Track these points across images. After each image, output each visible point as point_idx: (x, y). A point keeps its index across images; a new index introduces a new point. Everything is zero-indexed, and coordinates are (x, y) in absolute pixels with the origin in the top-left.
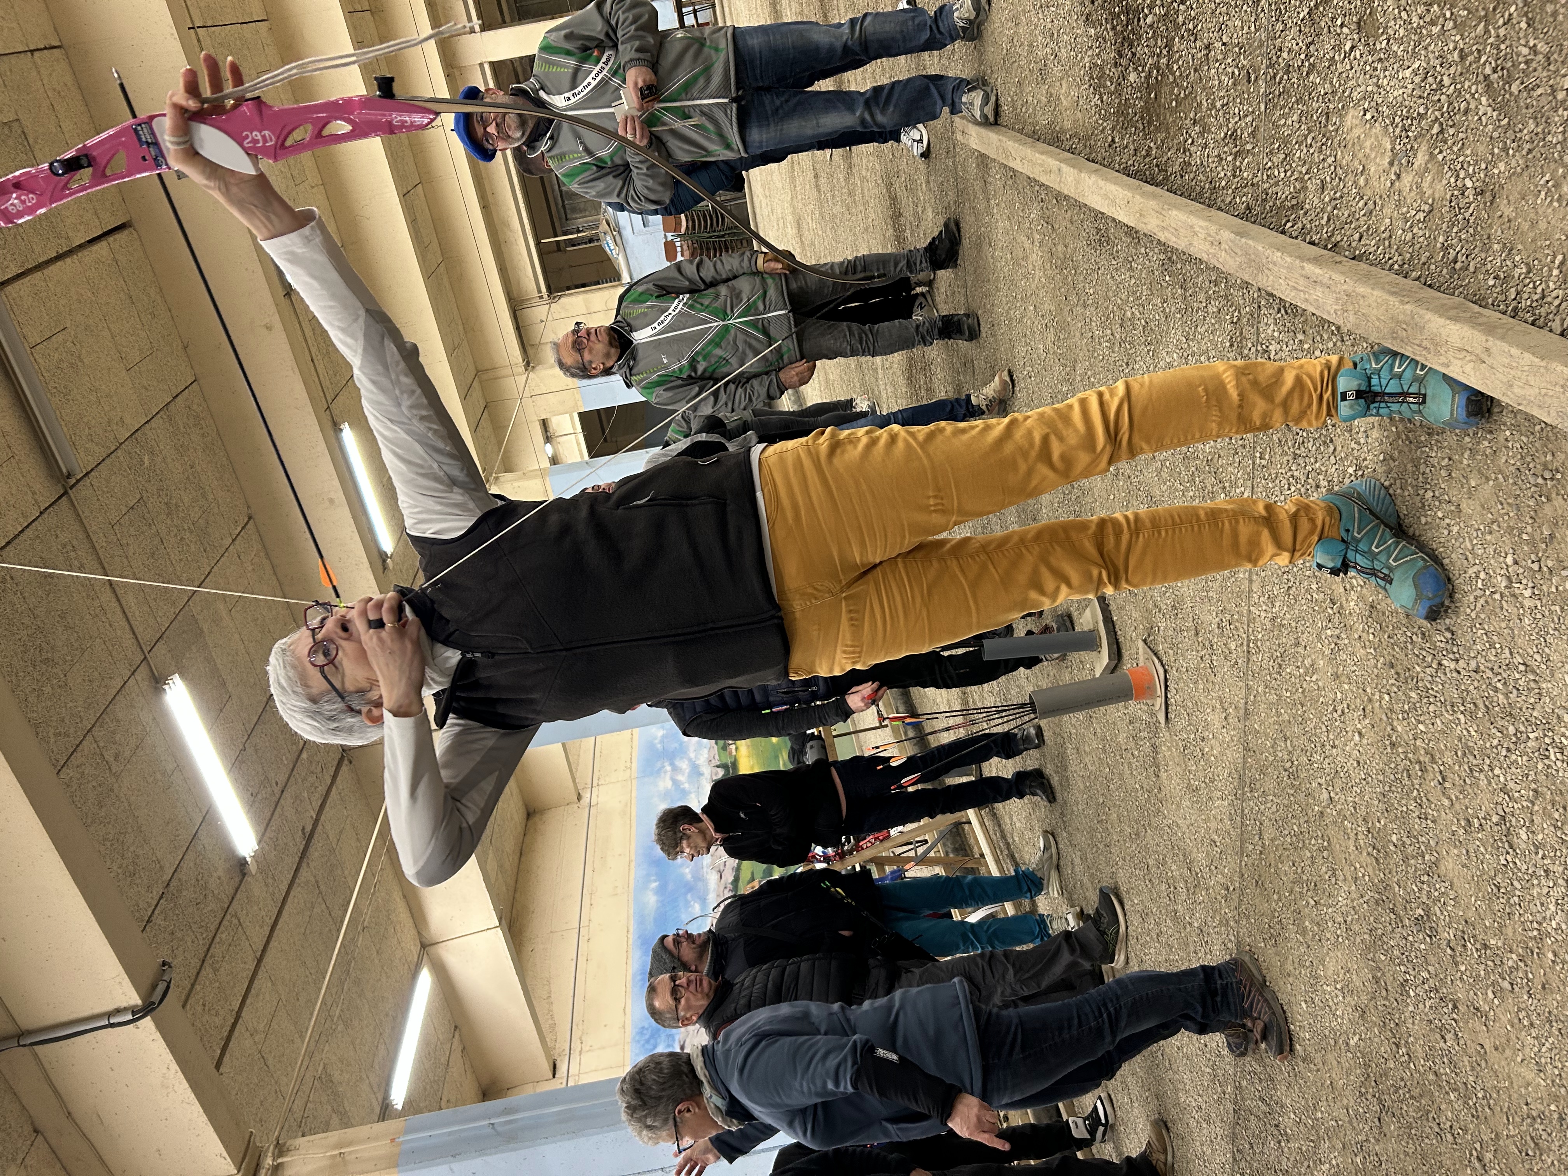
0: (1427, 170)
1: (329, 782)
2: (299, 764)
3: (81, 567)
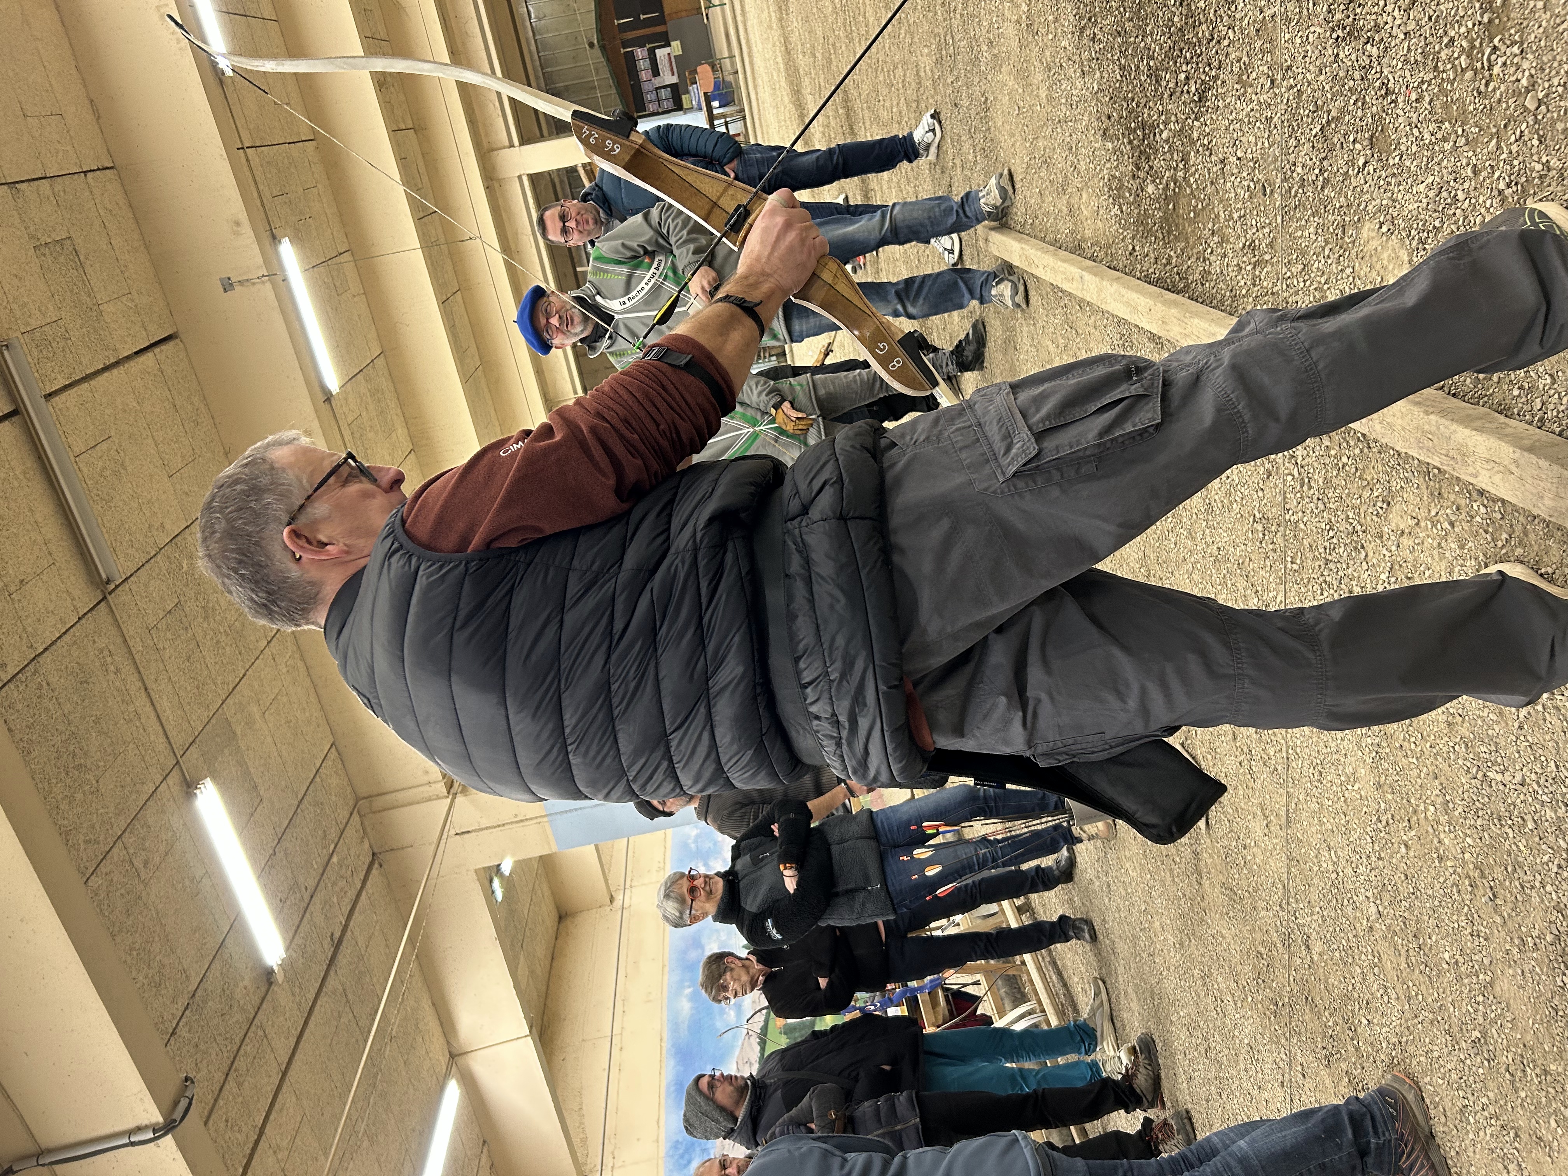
1: (359, 886)
2: (329, 868)
3: (117, 671)
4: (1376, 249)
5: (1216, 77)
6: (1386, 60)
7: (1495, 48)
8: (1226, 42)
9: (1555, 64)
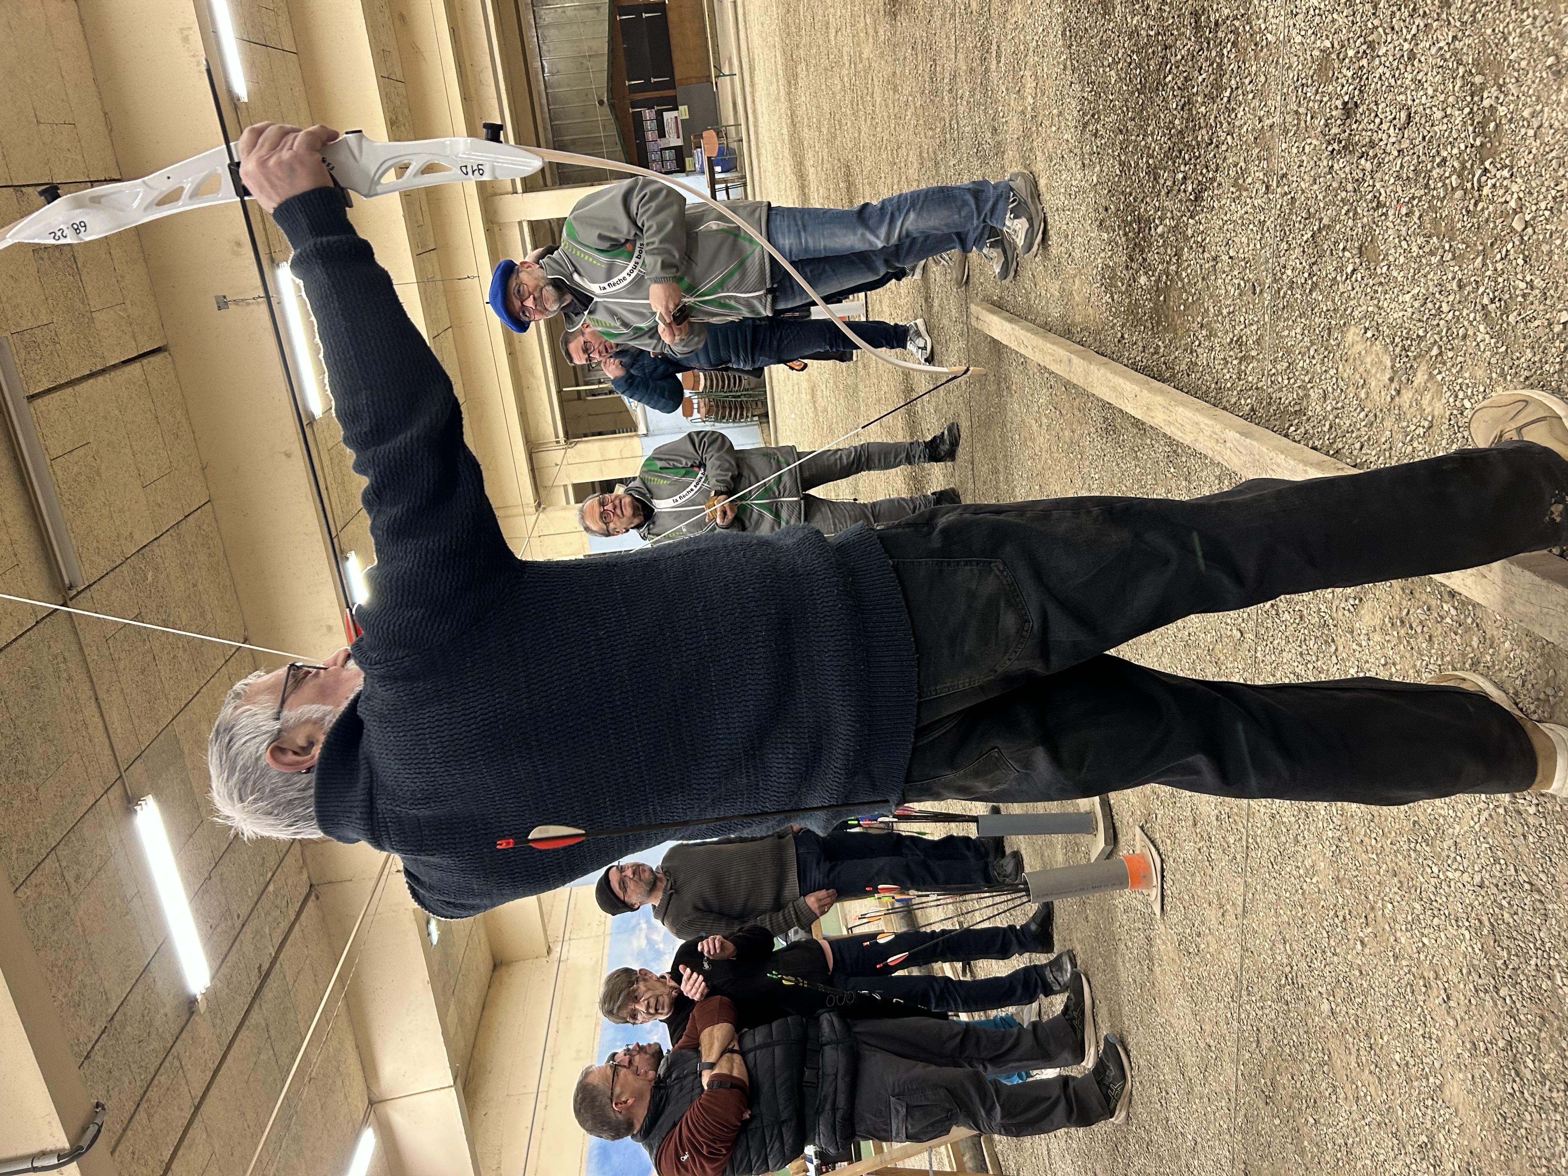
0: (1426, 389)
1: (293, 917)
2: (264, 897)
3: (70, 679)
4: (1360, 353)
5: (1213, 179)
6: (1378, 175)
7: (1486, 170)
8: (1224, 147)
9: (1544, 189)
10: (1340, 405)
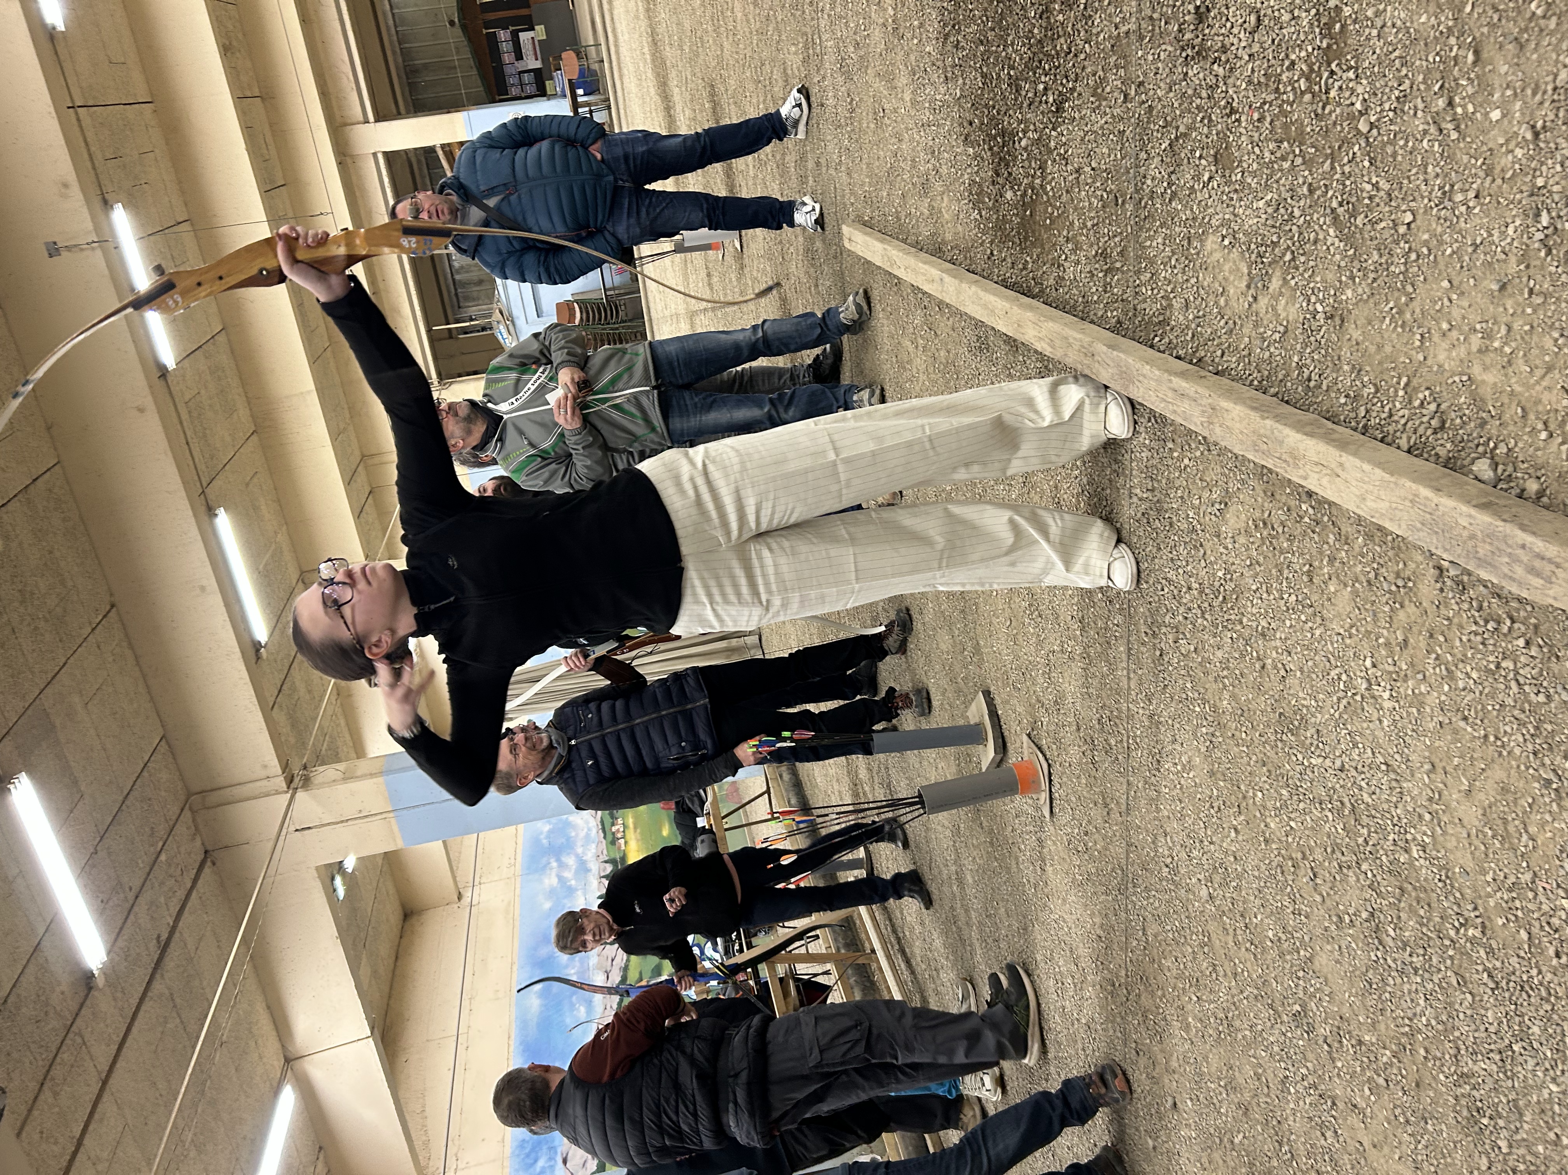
0: (1281, 294)
1: (189, 885)
2: (156, 867)
4: (1218, 261)
5: (1073, 89)
6: (1230, 81)
7: (1332, 73)
8: (1082, 56)
9: (1387, 90)
10: (1201, 313)
